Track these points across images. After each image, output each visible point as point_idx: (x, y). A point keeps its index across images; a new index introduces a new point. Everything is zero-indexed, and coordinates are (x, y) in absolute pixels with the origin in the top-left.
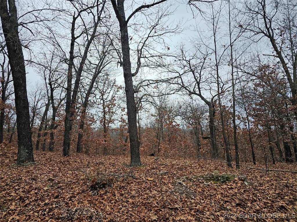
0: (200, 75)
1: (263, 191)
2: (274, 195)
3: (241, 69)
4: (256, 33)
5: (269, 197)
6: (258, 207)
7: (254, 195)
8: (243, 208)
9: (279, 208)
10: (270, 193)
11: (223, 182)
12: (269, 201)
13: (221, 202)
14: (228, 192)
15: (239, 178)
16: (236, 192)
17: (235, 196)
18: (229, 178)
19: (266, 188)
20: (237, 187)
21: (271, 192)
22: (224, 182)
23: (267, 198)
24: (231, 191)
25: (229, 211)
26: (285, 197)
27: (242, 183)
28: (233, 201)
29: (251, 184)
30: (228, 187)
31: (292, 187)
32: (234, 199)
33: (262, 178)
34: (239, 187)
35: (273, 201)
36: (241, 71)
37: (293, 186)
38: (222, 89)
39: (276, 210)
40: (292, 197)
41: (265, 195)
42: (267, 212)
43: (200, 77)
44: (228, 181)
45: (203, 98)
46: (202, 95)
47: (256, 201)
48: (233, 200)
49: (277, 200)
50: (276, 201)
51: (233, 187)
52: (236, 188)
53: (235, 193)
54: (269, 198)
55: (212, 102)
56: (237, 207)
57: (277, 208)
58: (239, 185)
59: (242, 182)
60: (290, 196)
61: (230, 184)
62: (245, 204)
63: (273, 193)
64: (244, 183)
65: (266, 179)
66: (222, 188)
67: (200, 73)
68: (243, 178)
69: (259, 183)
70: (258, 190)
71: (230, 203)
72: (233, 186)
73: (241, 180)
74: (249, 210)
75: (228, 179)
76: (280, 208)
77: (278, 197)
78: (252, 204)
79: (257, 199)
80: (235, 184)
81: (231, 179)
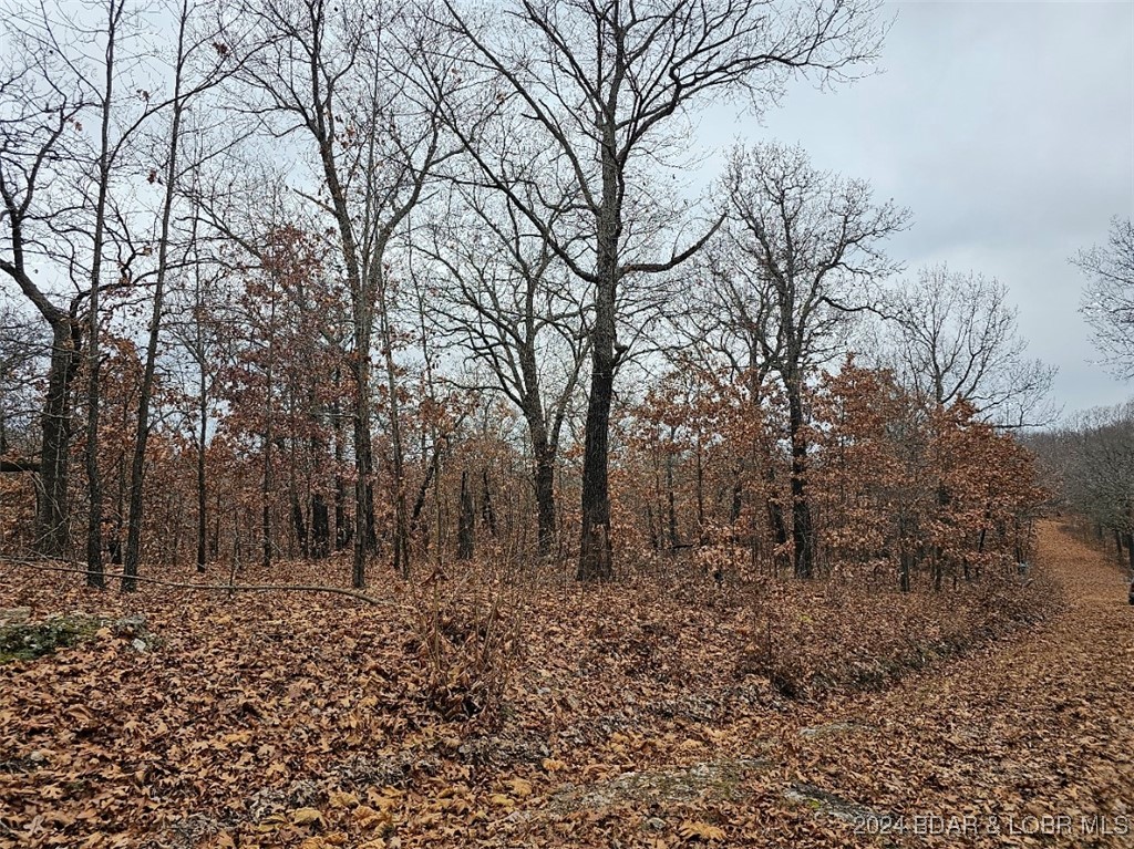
0: (31, 181)
1: (195, 666)
2: (230, 671)
3: (213, 216)
4: (282, 105)
5: (213, 682)
6: (162, 728)
7: (158, 683)
8: (104, 744)
9: (233, 716)
10: (216, 668)
11: (38, 654)
12: (206, 698)
13: (8, 739)
14: (52, 692)
15: (116, 628)
16: (89, 687)
17: (81, 702)
18: (69, 632)
19: (209, 654)
20: (98, 667)
21: (220, 665)
22: (48, 650)
23: (204, 688)
24: (68, 686)
25: (39, 767)
26: (261, 672)
27: (123, 648)
28: (66, 724)
29: (157, 647)
30: (61, 668)
31: (291, 638)
32: (73, 714)
33: (207, 618)
34: (105, 664)
35: (220, 696)
36: (211, 219)
37: (295, 633)
38: (127, 271)
39: (224, 722)
40: (283, 669)
41: (201, 676)
42: (193, 735)
43: (31, 188)
44: (66, 645)
45: (29, 289)
46: (28, 271)
47: (159, 705)
48: (68, 718)
49: (234, 688)
50: (231, 692)
51: (80, 667)
52: (95, 667)
53: (83, 692)
54: (209, 686)
55: (73, 315)
56: (78, 743)
57: (227, 716)
58: (111, 654)
59: (124, 642)
60: (279, 667)
61: (72, 658)
62: (114, 726)
63: (227, 668)
64: (130, 646)
65: (220, 621)
66: (28, 678)
67: (35, 171)
68: (132, 625)
69: (190, 638)
70: (178, 665)
71: (52, 733)
72: (81, 661)
73: (122, 635)
74: (125, 746)
75: (65, 638)
76: (238, 715)
77: (241, 677)
78: (145, 720)
79: (167, 697)
80: (92, 653)
81: (79, 637)
